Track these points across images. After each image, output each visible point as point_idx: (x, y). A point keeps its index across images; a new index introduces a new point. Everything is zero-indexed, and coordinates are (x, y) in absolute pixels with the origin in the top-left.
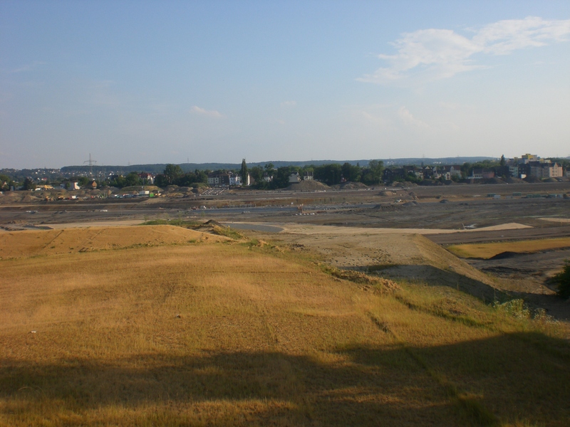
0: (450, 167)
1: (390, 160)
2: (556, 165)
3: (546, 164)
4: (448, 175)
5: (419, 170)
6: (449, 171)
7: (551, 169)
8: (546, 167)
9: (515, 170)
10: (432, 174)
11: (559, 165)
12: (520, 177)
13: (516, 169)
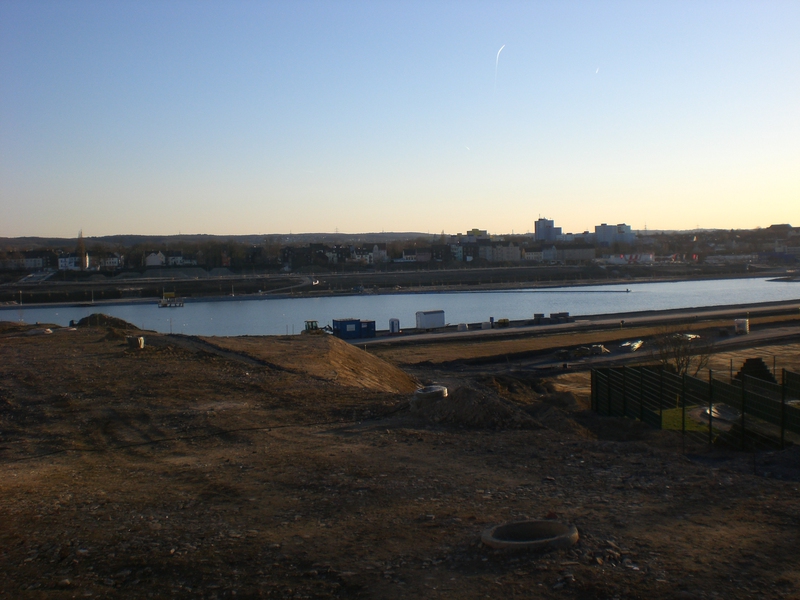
0: (373, 245)
1: (291, 236)
2: (511, 244)
3: (500, 243)
4: (370, 257)
5: (331, 250)
6: (371, 252)
7: (505, 248)
8: (499, 247)
9: (459, 251)
10: (348, 255)
11: (516, 244)
12: (465, 258)
13: (461, 248)
